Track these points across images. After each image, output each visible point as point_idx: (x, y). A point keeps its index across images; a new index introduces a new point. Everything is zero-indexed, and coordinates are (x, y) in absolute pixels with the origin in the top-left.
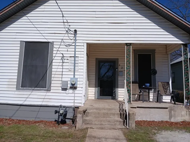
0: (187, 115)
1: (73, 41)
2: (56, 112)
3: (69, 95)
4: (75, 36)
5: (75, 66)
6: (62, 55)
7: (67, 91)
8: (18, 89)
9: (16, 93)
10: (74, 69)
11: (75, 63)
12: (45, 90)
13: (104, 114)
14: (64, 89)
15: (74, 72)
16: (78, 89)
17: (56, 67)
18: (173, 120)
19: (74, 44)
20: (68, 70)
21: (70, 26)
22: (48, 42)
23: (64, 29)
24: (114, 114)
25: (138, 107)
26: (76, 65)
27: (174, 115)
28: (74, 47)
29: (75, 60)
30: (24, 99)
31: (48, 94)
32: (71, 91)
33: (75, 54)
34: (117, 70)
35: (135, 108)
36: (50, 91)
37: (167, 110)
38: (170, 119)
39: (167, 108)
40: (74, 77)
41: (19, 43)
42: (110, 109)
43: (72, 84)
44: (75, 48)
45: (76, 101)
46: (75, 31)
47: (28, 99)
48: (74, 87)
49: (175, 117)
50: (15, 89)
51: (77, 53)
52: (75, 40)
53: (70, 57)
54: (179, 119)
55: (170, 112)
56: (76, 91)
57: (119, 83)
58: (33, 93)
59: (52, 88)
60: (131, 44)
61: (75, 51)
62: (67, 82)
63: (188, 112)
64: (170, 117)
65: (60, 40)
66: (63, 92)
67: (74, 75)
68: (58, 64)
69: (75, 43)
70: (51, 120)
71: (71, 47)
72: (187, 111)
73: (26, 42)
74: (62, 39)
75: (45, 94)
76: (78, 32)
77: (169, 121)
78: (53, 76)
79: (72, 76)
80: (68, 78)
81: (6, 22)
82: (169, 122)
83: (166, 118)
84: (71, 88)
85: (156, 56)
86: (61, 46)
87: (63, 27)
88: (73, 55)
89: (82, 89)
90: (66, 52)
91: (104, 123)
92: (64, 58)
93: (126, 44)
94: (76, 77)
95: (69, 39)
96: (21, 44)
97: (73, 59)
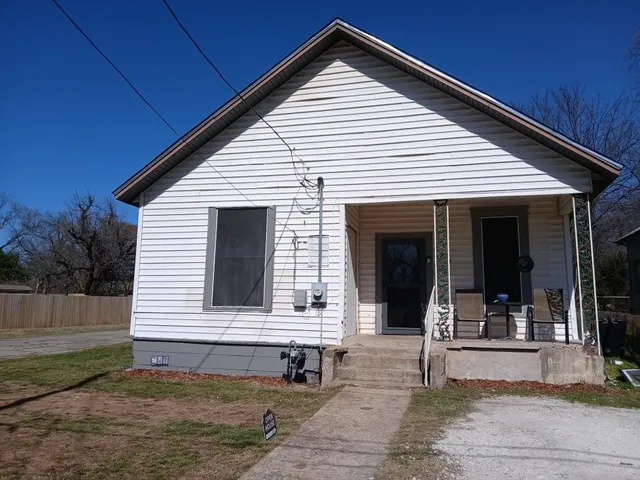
0: (587, 367)
1: (316, 202)
2: (284, 356)
3: (310, 320)
4: (320, 192)
5: (320, 256)
6: (292, 234)
7: (307, 311)
8: (206, 308)
9: (203, 317)
10: (320, 262)
11: (320, 251)
12: (260, 311)
13: (383, 360)
14: (300, 308)
15: (320, 270)
16: (328, 307)
17: (283, 260)
18: (550, 380)
19: (317, 209)
20: (306, 266)
21: (308, 168)
22: (265, 208)
23: (294, 178)
24: (403, 361)
25: (464, 348)
26: (324, 254)
27: (555, 367)
28: (318, 215)
29: (320, 244)
30: (222, 330)
31: (269, 319)
32: (314, 312)
33: (321, 230)
34: (428, 261)
35: (458, 350)
36: (269, 310)
37: (538, 354)
38: (544, 377)
39: (536, 351)
40: (320, 280)
41: (207, 211)
42: (397, 352)
43: (316, 297)
44: (321, 218)
45: (324, 335)
46: (320, 180)
47: (229, 331)
48: (319, 303)
49: (555, 370)
50: (200, 310)
51: (324, 227)
52: (321, 199)
53: (311, 237)
54: (568, 378)
55: (544, 361)
56: (325, 313)
58: (239, 318)
59: (274, 306)
60: (447, 200)
61: (321, 224)
62: (306, 291)
63: (590, 361)
64: (545, 372)
65: (291, 203)
66: (297, 314)
67: (320, 276)
68: (286, 253)
69: (321, 205)
70: (275, 375)
71: (312, 215)
72: (587, 359)
73: (221, 210)
74: (294, 199)
75: (263, 319)
76: (325, 182)
77: (541, 381)
78: (276, 279)
79: (316, 280)
80: (306, 283)
81: (180, 169)
82: (540, 383)
84: (314, 305)
86: (293, 215)
87: (292, 171)
88: (317, 233)
89: (337, 308)
90: (302, 227)
91: (379, 378)
92: (299, 240)
93: (436, 201)
94: (324, 280)
95: (308, 197)
96: (209, 214)
97: (316, 240)
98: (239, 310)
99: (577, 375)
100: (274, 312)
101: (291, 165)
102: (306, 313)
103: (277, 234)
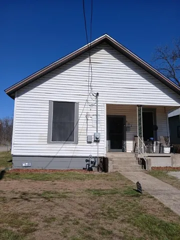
1: (95, 102)
3: (94, 147)
4: (97, 98)
5: (97, 123)
6: (86, 114)
8: (49, 142)
9: (47, 146)
10: (97, 125)
11: (97, 121)
12: (73, 143)
14: (89, 142)
15: (97, 128)
16: (100, 142)
18: (174, 166)
19: (96, 105)
20: (91, 126)
21: (92, 89)
22: (74, 103)
26: (99, 122)
27: (175, 161)
30: (56, 151)
32: (95, 144)
33: (97, 113)
34: (125, 125)
36: (77, 143)
38: (172, 165)
39: (170, 157)
40: (97, 132)
41: (48, 102)
43: (97, 138)
44: (97, 108)
45: (99, 152)
46: (97, 94)
47: (60, 152)
48: (97, 141)
49: (176, 163)
50: (46, 143)
52: (97, 101)
53: (93, 115)
55: (172, 160)
56: (99, 144)
58: (64, 146)
59: (79, 141)
60: (141, 105)
61: (97, 111)
62: (91, 136)
64: (173, 163)
65: (85, 101)
66: (88, 144)
67: (97, 130)
68: (83, 121)
69: (97, 103)
71: (93, 107)
73: (54, 102)
74: (87, 100)
75: (74, 147)
76: (99, 95)
78: (79, 131)
79: (96, 132)
80: (92, 132)
81: (35, 83)
82: (171, 167)
83: (169, 165)
84: (95, 141)
85: (157, 114)
86: (86, 106)
89: (104, 143)
90: (88, 111)
92: (88, 116)
93: (138, 105)
94: (99, 132)
95: (92, 100)
96: (49, 103)
97: (96, 117)
98: (65, 143)
100: (79, 144)
101: (88, 87)
102: (92, 144)
103: (80, 113)
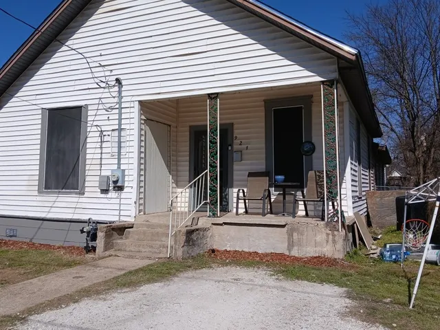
0: (327, 242)
1: (116, 100)
3: (112, 201)
4: (120, 91)
5: (120, 147)
7: (110, 194)
8: (40, 192)
9: (39, 198)
10: (119, 153)
11: (119, 142)
12: (76, 193)
13: (154, 234)
14: (105, 191)
15: (119, 159)
16: (125, 190)
18: (295, 253)
19: (117, 106)
20: (109, 156)
22: (81, 107)
23: (92, 81)
25: (225, 224)
26: (123, 145)
27: (299, 241)
28: (117, 111)
29: (120, 136)
30: (47, 209)
31: (81, 200)
32: (115, 194)
33: (120, 124)
34: (230, 148)
35: (221, 225)
36: (83, 193)
37: (285, 229)
38: (290, 251)
39: (283, 226)
40: (119, 168)
41: (40, 112)
43: (114, 182)
44: (120, 114)
45: (122, 213)
47: (53, 210)
49: (300, 245)
50: (36, 193)
51: (122, 122)
52: (120, 97)
53: (113, 130)
55: (290, 235)
56: (123, 195)
57: (235, 177)
58: (59, 199)
59: (87, 189)
60: (217, 94)
61: (120, 119)
62: (108, 177)
63: (331, 237)
64: (291, 245)
65: (97, 101)
66: (103, 196)
67: (119, 164)
68: (94, 145)
69: (120, 103)
71: (114, 111)
72: (328, 234)
74: (100, 98)
75: (76, 200)
76: (123, 83)
77: (288, 254)
78: (87, 167)
79: (115, 167)
80: (108, 170)
81: (23, 78)
83: (282, 248)
84: (114, 188)
85: (314, 109)
86: (100, 112)
87: (90, 76)
88: (117, 127)
89: (131, 191)
90: (107, 123)
92: (104, 133)
93: (209, 95)
94: (123, 167)
95: (110, 97)
96: (42, 114)
97: (116, 133)
99: (318, 249)
100: (86, 195)
101: (89, 70)
103: (89, 129)
